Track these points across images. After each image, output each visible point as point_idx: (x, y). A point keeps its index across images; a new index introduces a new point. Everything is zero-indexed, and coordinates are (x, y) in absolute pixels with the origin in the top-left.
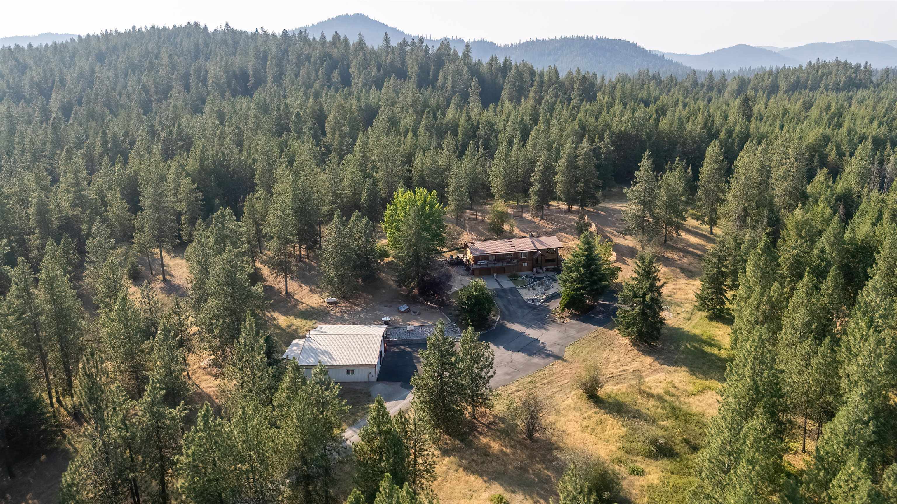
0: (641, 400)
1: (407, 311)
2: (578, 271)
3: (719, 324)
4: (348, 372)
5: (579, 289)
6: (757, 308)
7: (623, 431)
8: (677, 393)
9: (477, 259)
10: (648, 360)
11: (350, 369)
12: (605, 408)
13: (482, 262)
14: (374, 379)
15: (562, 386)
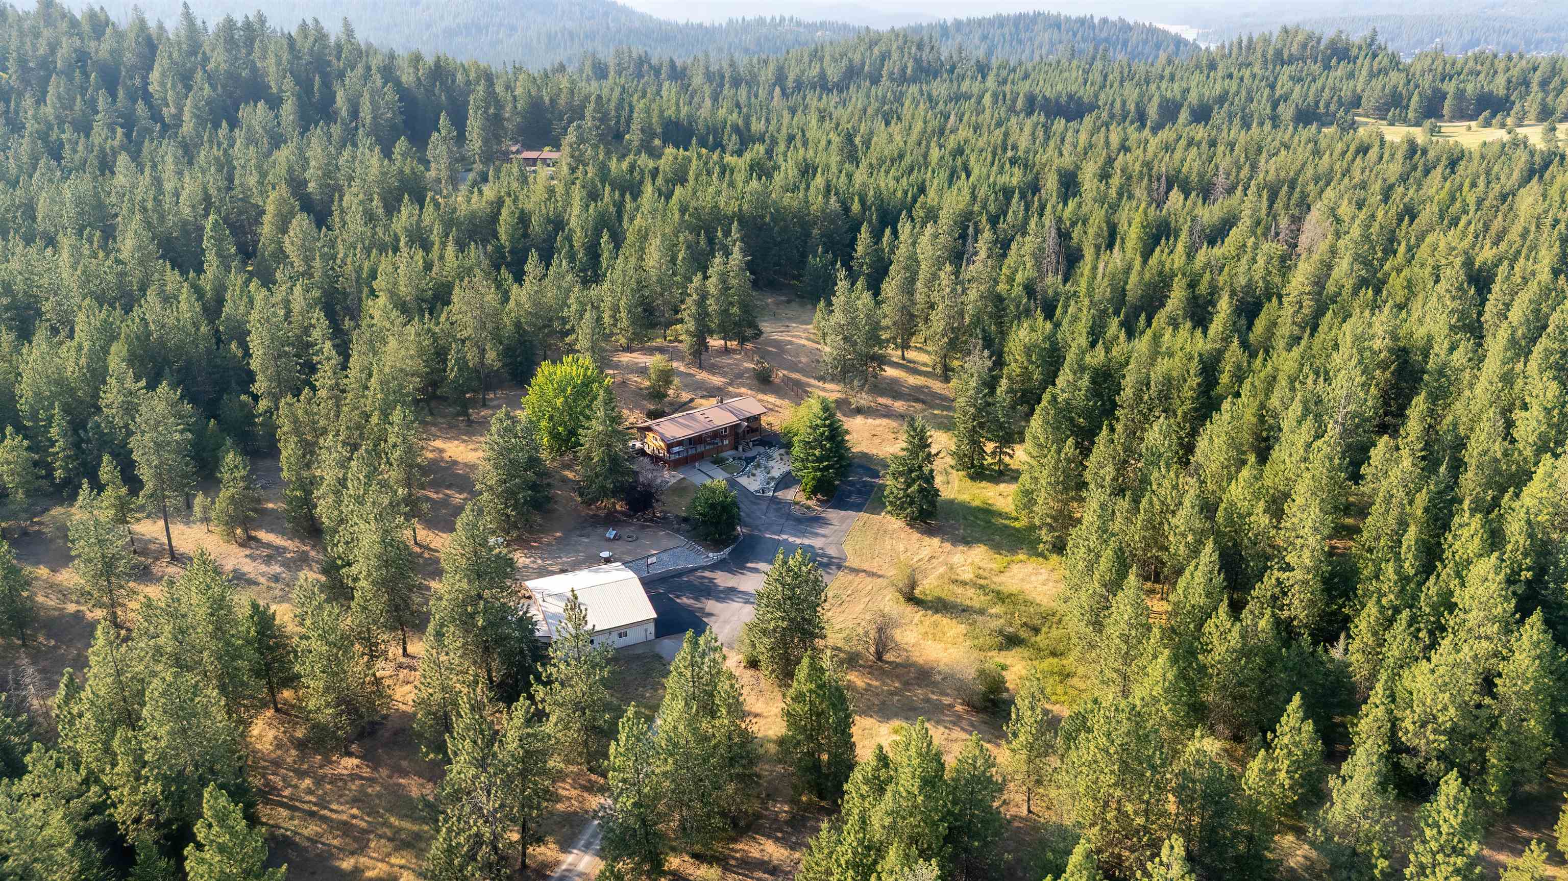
0: (959, 590)
1: (617, 538)
2: (822, 447)
3: (984, 484)
4: (620, 636)
5: (826, 468)
6: (1056, 469)
7: (963, 628)
8: (986, 574)
9: (669, 446)
10: (936, 541)
11: (622, 631)
12: (930, 608)
13: (676, 449)
14: (652, 637)
15: (869, 593)
